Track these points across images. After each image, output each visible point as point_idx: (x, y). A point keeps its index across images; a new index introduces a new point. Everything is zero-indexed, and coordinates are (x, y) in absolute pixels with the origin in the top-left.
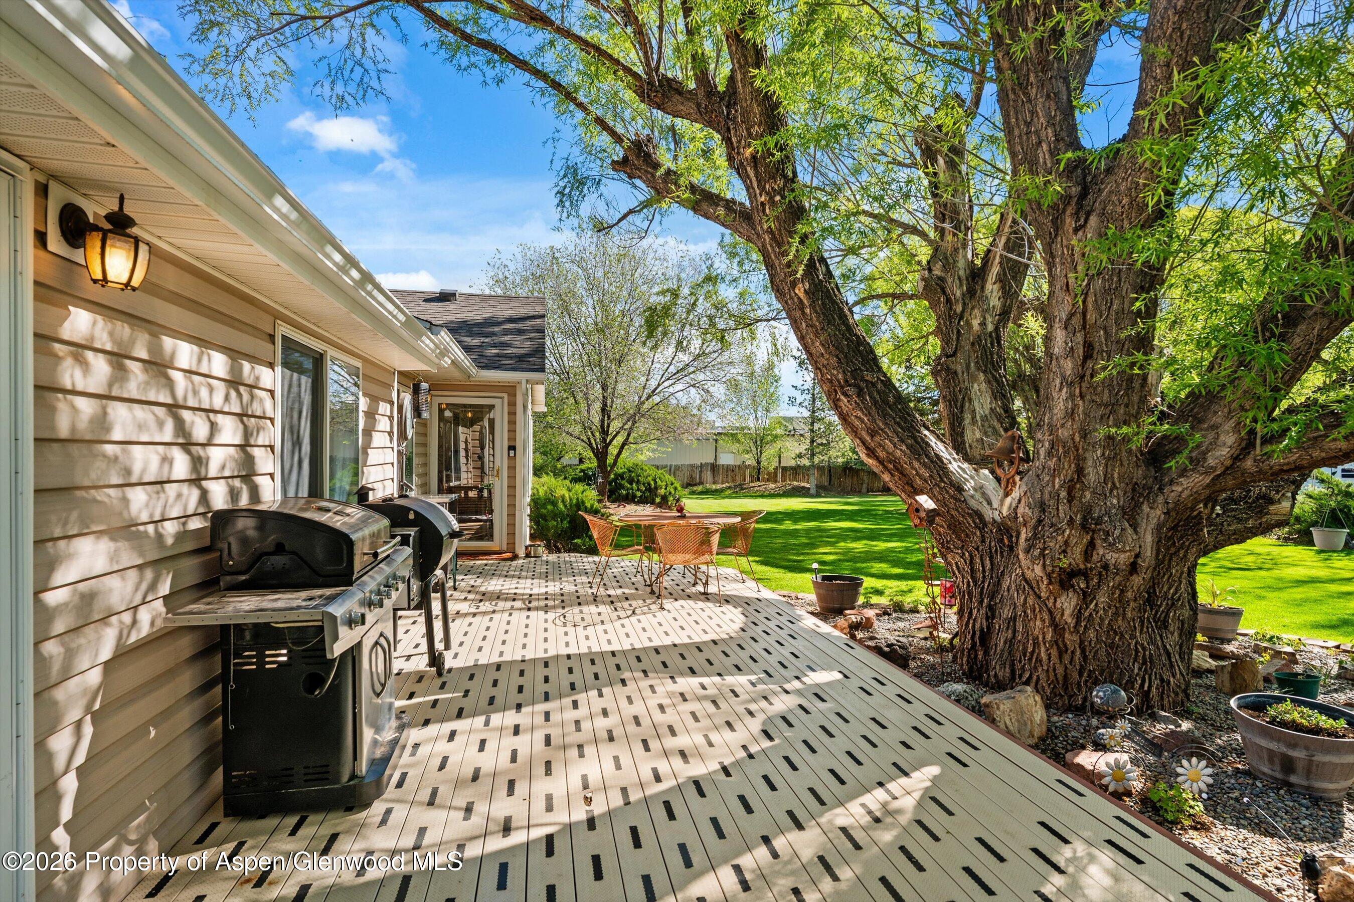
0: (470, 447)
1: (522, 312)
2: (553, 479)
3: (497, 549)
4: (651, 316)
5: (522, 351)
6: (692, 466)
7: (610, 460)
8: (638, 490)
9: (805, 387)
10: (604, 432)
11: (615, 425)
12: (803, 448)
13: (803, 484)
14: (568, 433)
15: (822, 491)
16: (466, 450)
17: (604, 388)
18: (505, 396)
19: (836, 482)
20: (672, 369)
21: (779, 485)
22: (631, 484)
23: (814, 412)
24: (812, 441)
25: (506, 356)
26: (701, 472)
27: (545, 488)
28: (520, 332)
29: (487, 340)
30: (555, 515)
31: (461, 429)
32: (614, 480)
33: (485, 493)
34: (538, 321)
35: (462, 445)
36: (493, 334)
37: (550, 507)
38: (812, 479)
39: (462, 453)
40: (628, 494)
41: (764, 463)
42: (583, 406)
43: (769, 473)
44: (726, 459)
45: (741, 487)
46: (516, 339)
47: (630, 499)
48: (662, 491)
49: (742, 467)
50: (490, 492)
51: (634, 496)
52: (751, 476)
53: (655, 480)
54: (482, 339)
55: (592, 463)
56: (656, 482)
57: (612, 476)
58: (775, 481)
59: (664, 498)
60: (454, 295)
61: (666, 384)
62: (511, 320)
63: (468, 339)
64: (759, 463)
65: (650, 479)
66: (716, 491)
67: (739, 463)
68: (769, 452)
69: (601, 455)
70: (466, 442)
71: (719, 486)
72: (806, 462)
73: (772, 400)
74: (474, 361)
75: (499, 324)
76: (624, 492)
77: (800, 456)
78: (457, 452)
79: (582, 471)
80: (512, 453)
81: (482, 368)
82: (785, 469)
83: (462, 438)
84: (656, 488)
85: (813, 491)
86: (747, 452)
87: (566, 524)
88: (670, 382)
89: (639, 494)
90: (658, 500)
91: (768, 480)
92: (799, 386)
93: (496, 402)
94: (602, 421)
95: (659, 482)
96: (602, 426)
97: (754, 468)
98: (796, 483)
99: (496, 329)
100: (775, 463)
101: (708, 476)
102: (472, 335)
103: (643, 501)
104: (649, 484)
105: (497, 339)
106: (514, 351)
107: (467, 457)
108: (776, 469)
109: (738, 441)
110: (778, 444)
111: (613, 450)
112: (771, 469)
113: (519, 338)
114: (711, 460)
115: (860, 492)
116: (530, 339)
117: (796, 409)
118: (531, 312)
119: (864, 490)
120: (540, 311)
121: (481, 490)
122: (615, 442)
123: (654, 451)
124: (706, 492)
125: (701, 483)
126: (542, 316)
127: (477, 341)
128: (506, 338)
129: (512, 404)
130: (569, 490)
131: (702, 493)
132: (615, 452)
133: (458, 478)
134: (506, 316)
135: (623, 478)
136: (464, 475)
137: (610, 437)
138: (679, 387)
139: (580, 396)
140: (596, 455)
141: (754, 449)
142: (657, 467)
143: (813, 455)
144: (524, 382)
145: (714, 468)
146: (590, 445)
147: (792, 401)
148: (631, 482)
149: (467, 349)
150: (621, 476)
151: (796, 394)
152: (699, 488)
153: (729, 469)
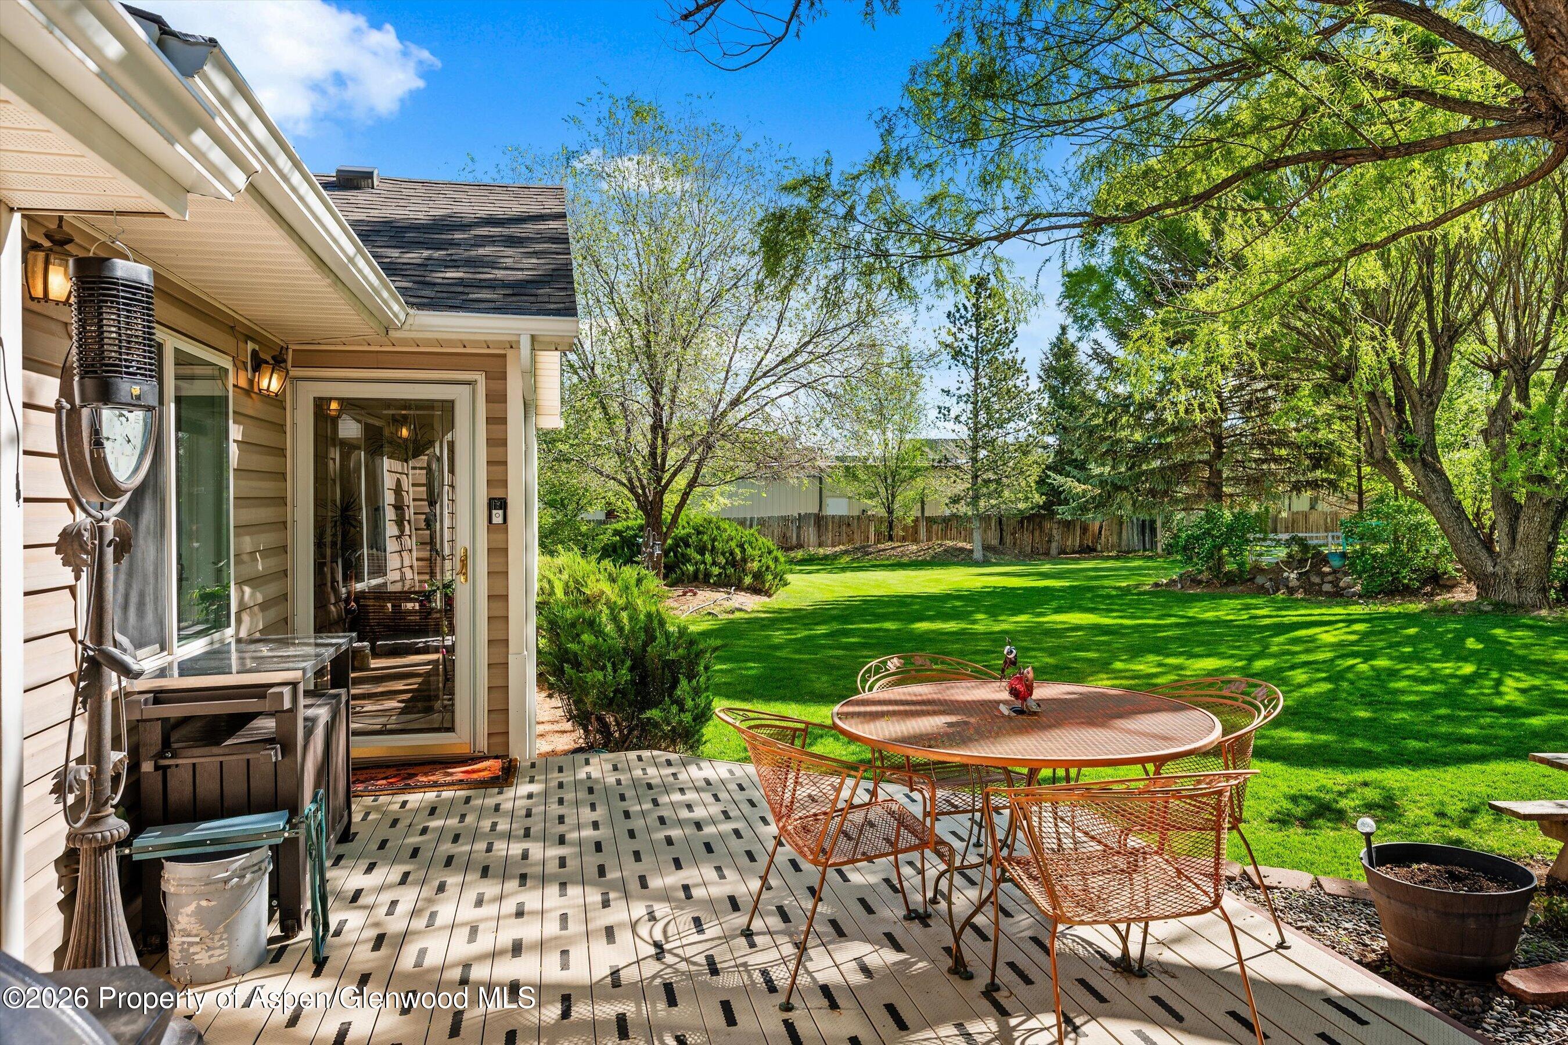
0: (408, 499)
1: (516, 209)
2: (579, 559)
3: (465, 750)
4: (776, 230)
5: (520, 275)
6: (785, 519)
7: (667, 515)
8: (714, 563)
9: (963, 392)
10: (657, 466)
11: (674, 455)
12: (962, 487)
13: (960, 545)
14: (595, 470)
15: (992, 554)
16: (399, 507)
17: (656, 392)
18: (480, 378)
19: (1008, 539)
20: (771, 360)
21: (924, 545)
22: (703, 554)
23: (976, 430)
24: (975, 477)
25: (482, 285)
26: (799, 528)
27: (565, 576)
28: (512, 241)
29: (437, 254)
30: (600, 657)
31: (387, 463)
32: (674, 548)
33: (438, 603)
34: (553, 224)
35: (389, 498)
36: (452, 244)
37: (587, 638)
38: (977, 536)
39: (390, 514)
40: (696, 572)
41: (899, 513)
42: (620, 424)
43: (905, 528)
44: (836, 508)
45: (864, 550)
46: (509, 255)
47: (700, 580)
48: (755, 566)
49: (863, 518)
50: (449, 600)
51: (708, 575)
52: (878, 534)
53: (741, 546)
54: (426, 253)
55: (636, 519)
56: (743, 551)
57: (669, 541)
58: (915, 541)
59: (758, 576)
60: (369, 175)
61: (761, 383)
62: (491, 221)
63: (395, 253)
64: (890, 512)
65: (733, 544)
66: (826, 557)
67: (856, 513)
68: (907, 494)
69: (651, 508)
70: (398, 490)
71: (829, 551)
72: (963, 509)
73: (911, 412)
74: (403, 291)
75: (465, 227)
76: (691, 568)
77: (955, 500)
78: (376, 511)
79: (616, 533)
80: (498, 517)
81: (420, 306)
82: (931, 521)
83: (389, 481)
84: (744, 560)
85: (978, 555)
86: (871, 496)
87: (624, 674)
88: (768, 380)
89: (716, 571)
90: (748, 580)
91: (904, 539)
92: (953, 390)
93: (459, 395)
94: (653, 447)
95: (749, 550)
96: (653, 454)
97: (881, 520)
98: (949, 543)
99: (458, 236)
100: (915, 512)
101: (810, 534)
102: (407, 245)
103: (724, 583)
104: (732, 553)
105: (461, 253)
106: (500, 274)
107: (400, 522)
108: (916, 520)
109: (855, 477)
110: (919, 482)
111: (670, 500)
112: (909, 521)
113: (509, 252)
114: (816, 511)
115: (1047, 554)
116: (535, 254)
117: (950, 425)
118: (535, 209)
119: (1054, 551)
120: (552, 206)
121: (428, 596)
122: (674, 485)
123: (731, 496)
124: (810, 560)
125: (800, 546)
126: (562, 216)
127: (414, 256)
128: (481, 251)
129: (497, 398)
130: (613, 580)
131: (802, 562)
132: (676, 499)
133: (379, 569)
134: (482, 214)
135: (687, 545)
136: (393, 562)
137: (666, 476)
138: (783, 388)
139: (614, 408)
140: (641, 506)
141: (882, 491)
142: (742, 522)
143: (976, 498)
144: (525, 343)
145: (819, 521)
146: (632, 489)
147: (944, 412)
148: (702, 551)
149: (391, 269)
150: (685, 541)
151: (949, 402)
152: (799, 554)
153: (844, 523)
